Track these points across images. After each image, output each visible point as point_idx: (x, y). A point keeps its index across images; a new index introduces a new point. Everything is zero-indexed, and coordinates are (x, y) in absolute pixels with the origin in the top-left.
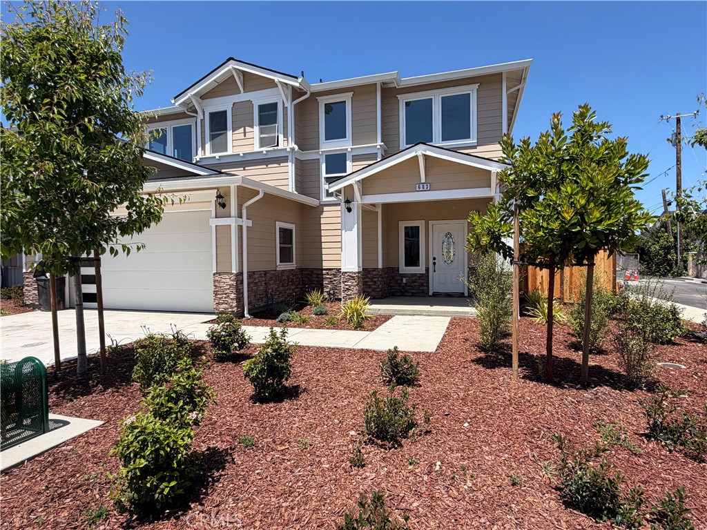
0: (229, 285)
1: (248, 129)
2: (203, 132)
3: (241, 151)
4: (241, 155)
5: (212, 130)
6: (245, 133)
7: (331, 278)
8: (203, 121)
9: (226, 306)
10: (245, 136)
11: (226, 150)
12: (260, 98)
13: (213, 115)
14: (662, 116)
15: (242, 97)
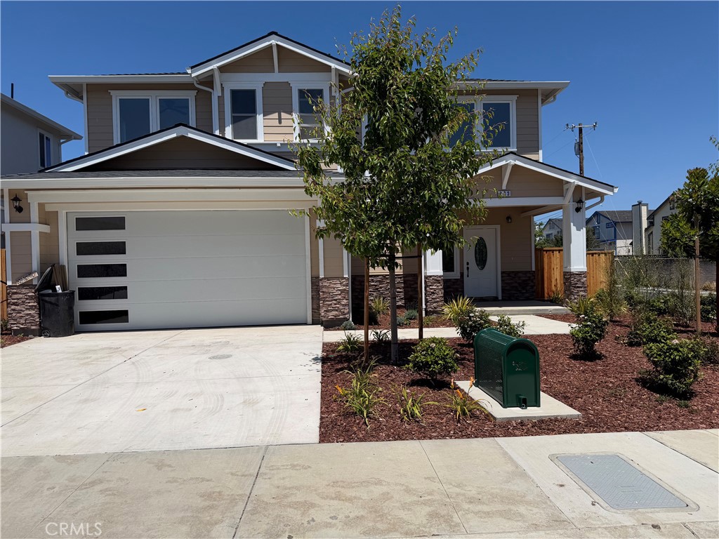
0: (339, 290)
1: (284, 115)
2: (221, 112)
3: (278, 140)
4: (279, 145)
5: (234, 110)
6: (280, 120)
7: (376, 286)
8: (221, 99)
9: (337, 313)
10: (280, 122)
11: (255, 137)
12: (300, 81)
13: (235, 93)
14: (567, 125)
15: (277, 77)
